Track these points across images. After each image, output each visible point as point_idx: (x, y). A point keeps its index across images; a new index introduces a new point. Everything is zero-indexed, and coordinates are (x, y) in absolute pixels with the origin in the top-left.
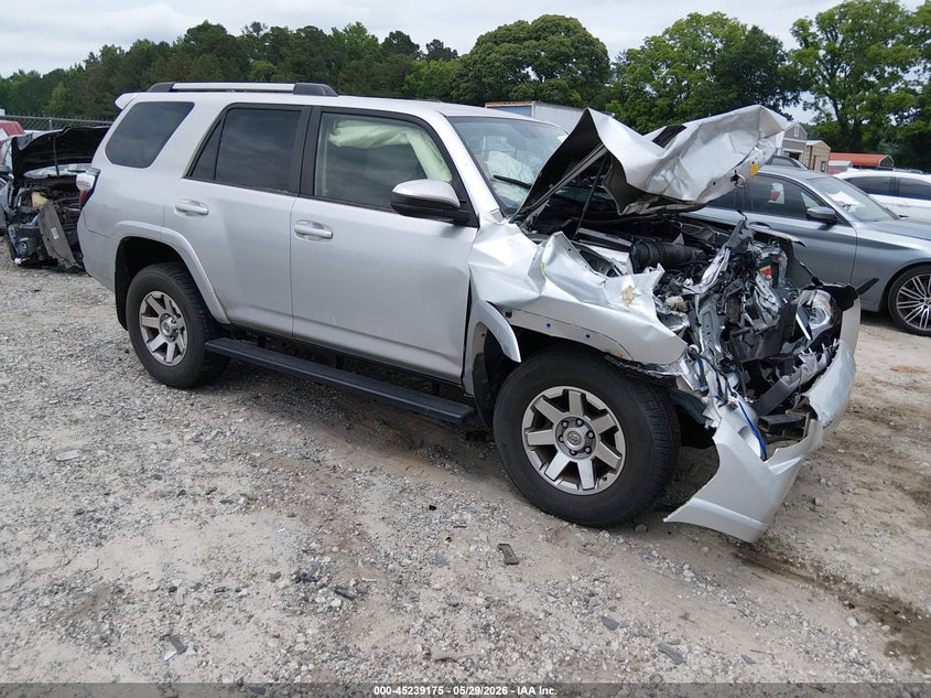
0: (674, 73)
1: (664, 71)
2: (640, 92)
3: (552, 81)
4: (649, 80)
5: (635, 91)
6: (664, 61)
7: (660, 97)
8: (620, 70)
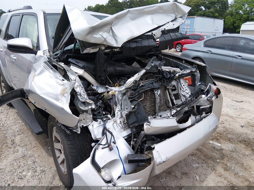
0: (250, 7)
1: (247, 6)
2: (238, 13)
3: (209, 10)
4: (241, 9)
5: (236, 13)
6: (247, 3)
7: (245, 14)
8: (232, 6)
